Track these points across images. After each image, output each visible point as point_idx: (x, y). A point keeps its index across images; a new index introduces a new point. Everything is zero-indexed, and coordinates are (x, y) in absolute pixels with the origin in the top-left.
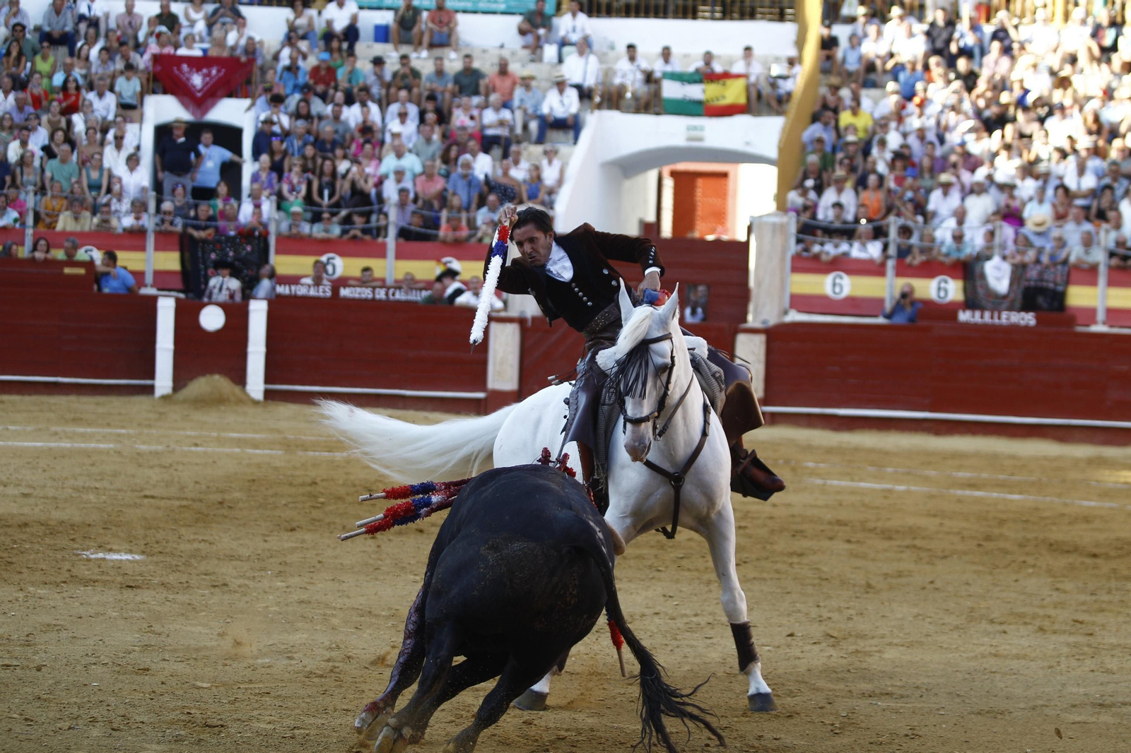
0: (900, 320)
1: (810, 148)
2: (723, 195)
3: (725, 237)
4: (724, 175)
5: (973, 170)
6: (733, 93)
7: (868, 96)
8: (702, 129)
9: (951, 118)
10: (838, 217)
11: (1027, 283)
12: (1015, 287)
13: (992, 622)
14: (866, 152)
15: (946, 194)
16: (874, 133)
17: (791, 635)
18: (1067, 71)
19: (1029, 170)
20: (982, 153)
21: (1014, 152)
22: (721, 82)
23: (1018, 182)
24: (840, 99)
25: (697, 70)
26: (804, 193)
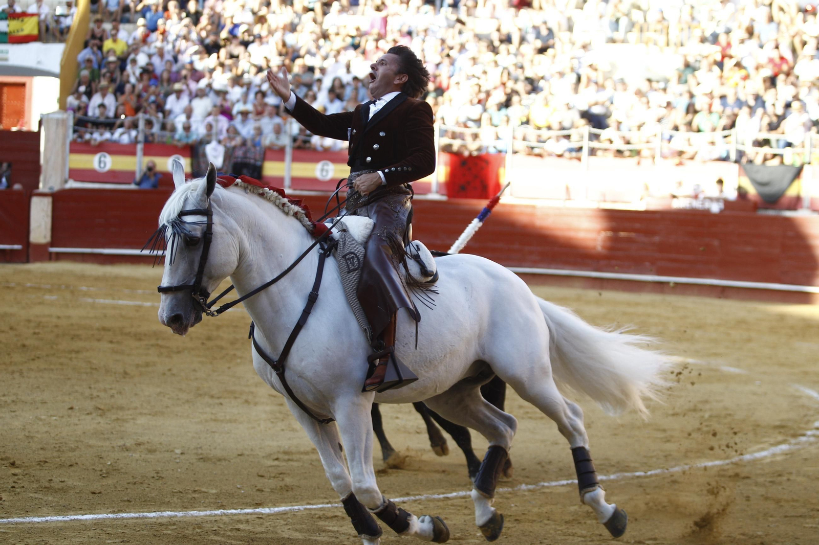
0: (146, 186)
1: (83, 66)
2: (22, 99)
3: (25, 129)
4: (23, 85)
5: (198, 81)
6: (29, 27)
7: (124, 29)
8: (7, 52)
9: (182, 44)
10: (102, 114)
11: (235, 160)
12: (227, 162)
13: (212, 397)
14: (123, 68)
15: (178, 98)
17: (71, 408)
18: (263, 11)
19: (237, 80)
20: (204, 69)
21: (227, 68)
22: (20, 19)
23: (229, 89)
24: (104, 31)
25: (3, 11)
26: (79, 97)
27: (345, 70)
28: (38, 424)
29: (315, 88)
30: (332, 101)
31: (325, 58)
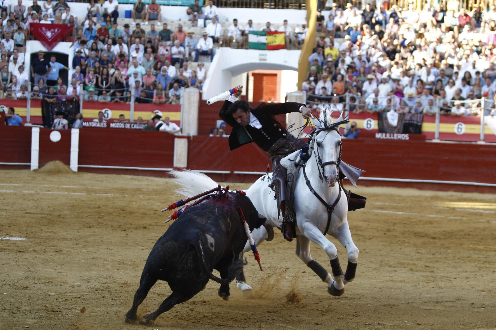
0: (351, 137)
1: (312, 64)
2: (275, 83)
4: (275, 75)
5: (382, 73)
6: (279, 40)
7: (337, 41)
8: (266, 55)
9: (373, 51)
10: (324, 93)
11: (405, 122)
12: (400, 123)
13: (390, 266)
14: (336, 65)
15: (370, 83)
16: (340, 57)
17: (304, 272)
18: (422, 31)
19: (406, 73)
20: (386, 66)
21: (400, 66)
22: (274, 35)
23: (401, 78)
24: (325, 43)
25: (264, 30)
26: (310, 83)
27: (472, 67)
28: (284, 281)
29: (454, 78)
30: (464, 86)
31: (460, 59)
